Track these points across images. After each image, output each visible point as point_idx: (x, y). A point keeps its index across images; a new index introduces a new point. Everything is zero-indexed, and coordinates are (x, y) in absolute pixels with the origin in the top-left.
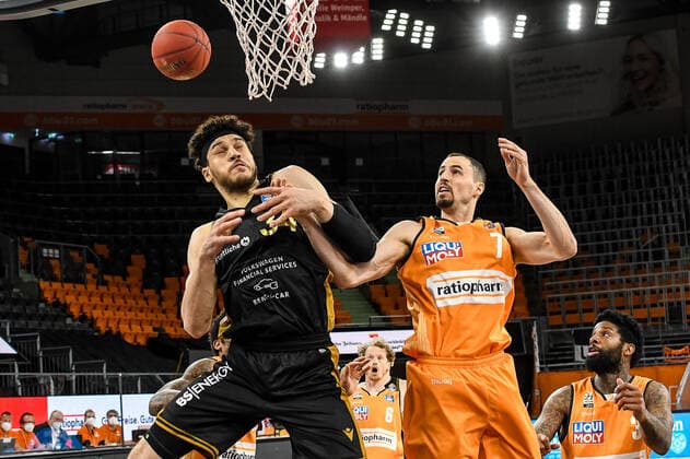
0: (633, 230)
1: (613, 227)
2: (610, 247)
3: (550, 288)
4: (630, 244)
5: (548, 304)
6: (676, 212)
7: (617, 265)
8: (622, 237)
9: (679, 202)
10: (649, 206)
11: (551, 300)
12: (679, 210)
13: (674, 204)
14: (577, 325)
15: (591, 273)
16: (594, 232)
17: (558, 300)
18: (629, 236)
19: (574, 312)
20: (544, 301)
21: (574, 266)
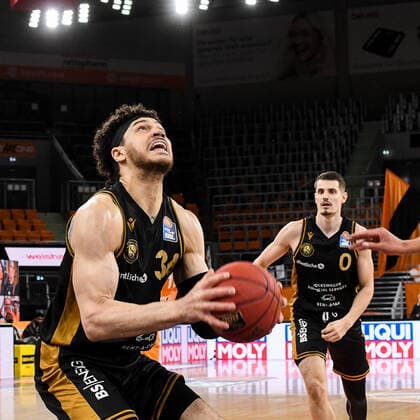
0: (293, 174)
1: (275, 172)
2: (273, 188)
3: (221, 220)
4: (290, 186)
5: (220, 233)
6: (328, 162)
7: (278, 203)
8: (283, 180)
9: (331, 154)
10: (306, 156)
11: (222, 229)
12: (331, 160)
13: (327, 155)
14: (244, 251)
15: (256, 208)
16: (259, 175)
17: (228, 229)
18: (289, 180)
19: (242, 240)
20: (216, 231)
21: (242, 202)
